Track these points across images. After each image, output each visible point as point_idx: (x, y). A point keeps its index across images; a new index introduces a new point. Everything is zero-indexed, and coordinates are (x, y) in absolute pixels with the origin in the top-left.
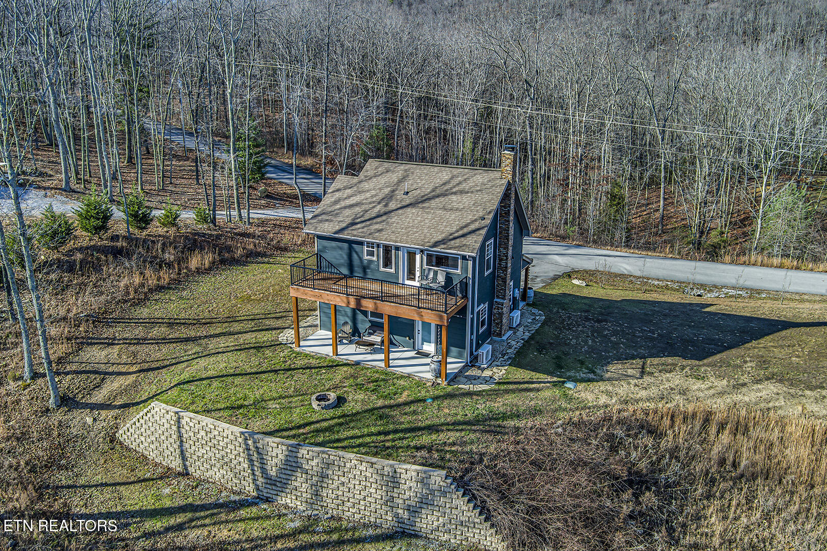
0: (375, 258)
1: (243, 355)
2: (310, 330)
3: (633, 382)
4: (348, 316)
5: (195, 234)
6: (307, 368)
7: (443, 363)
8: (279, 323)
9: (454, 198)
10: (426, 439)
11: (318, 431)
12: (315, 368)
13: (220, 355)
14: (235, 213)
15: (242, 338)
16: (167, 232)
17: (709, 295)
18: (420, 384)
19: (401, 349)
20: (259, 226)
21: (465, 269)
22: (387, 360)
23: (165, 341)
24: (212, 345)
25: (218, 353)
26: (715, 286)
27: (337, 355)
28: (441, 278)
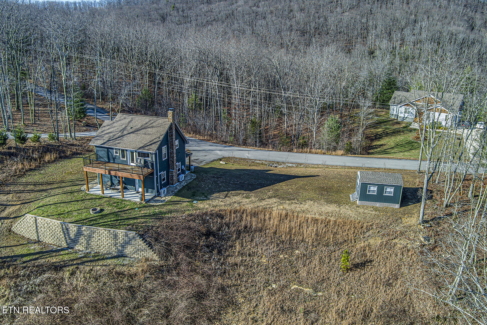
0: (118, 155)
1: (65, 196)
2: (95, 185)
3: (220, 200)
4: (108, 178)
5: (48, 145)
6: (91, 199)
7: (143, 195)
8: (82, 183)
9: (149, 129)
10: (131, 222)
11: (91, 221)
12: (94, 199)
13: (56, 196)
14: (68, 134)
15: (65, 189)
16: (35, 144)
17: (280, 166)
18: (135, 203)
19: (131, 191)
20: (80, 140)
21: (152, 158)
22: (123, 195)
23: (33, 191)
24: (53, 192)
25: (55, 195)
26: (283, 163)
27: (104, 194)
28: (142, 162)
